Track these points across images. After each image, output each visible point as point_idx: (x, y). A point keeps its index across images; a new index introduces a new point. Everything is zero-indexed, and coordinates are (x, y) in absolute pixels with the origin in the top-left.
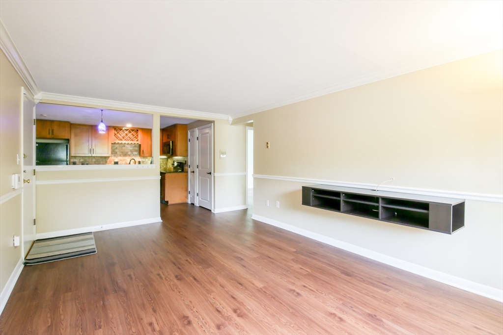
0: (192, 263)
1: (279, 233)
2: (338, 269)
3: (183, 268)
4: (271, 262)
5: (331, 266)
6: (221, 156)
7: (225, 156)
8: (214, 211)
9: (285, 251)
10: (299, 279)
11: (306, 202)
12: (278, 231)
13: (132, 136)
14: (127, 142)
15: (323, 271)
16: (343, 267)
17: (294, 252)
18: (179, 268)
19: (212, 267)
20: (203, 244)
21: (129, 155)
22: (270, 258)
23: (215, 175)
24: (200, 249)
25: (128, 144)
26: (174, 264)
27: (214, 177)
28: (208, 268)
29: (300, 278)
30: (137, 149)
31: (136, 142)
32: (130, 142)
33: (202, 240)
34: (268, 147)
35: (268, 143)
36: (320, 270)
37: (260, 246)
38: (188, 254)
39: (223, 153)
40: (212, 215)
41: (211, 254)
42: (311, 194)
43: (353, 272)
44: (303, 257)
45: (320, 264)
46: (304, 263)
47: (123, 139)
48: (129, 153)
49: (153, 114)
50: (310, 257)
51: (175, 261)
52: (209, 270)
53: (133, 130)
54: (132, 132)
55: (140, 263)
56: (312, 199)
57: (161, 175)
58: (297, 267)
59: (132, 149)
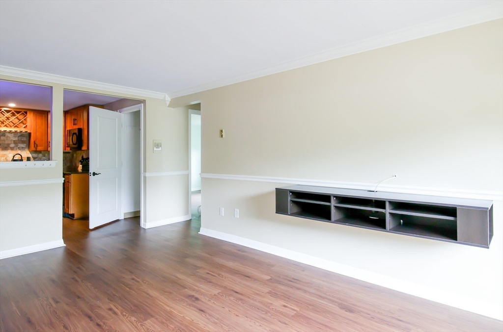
0: (119, 313)
1: (240, 253)
2: (333, 302)
3: (104, 323)
4: (241, 299)
5: (324, 298)
6: (155, 149)
7: (160, 149)
8: (145, 225)
9: (255, 280)
10: (286, 324)
11: (281, 209)
12: (239, 250)
13: (17, 120)
14: (8, 129)
15: (315, 308)
16: (339, 299)
17: (268, 280)
18: (98, 325)
19: (152, 316)
20: (133, 279)
21: (12, 149)
22: (237, 292)
23: (147, 176)
24: (130, 288)
25: (10, 132)
26: (90, 317)
27: (145, 177)
28: (146, 320)
29: (287, 322)
30: (24, 139)
31: (24, 130)
32: (13, 129)
33: (131, 272)
34: (222, 136)
35: (222, 131)
36: (310, 307)
37: (219, 275)
38: (111, 298)
39: (158, 145)
40: (142, 231)
41: (148, 294)
42: (289, 198)
43: (354, 305)
44: (283, 287)
45: (307, 296)
46: (287, 297)
47: (3, 125)
48: (12, 145)
49: (52, 87)
50: (292, 287)
51: (90, 313)
52: (149, 323)
53: (18, 112)
54: (18, 115)
55: (29, 321)
56: (290, 205)
57: (64, 177)
58: (278, 304)
59: (16, 139)
